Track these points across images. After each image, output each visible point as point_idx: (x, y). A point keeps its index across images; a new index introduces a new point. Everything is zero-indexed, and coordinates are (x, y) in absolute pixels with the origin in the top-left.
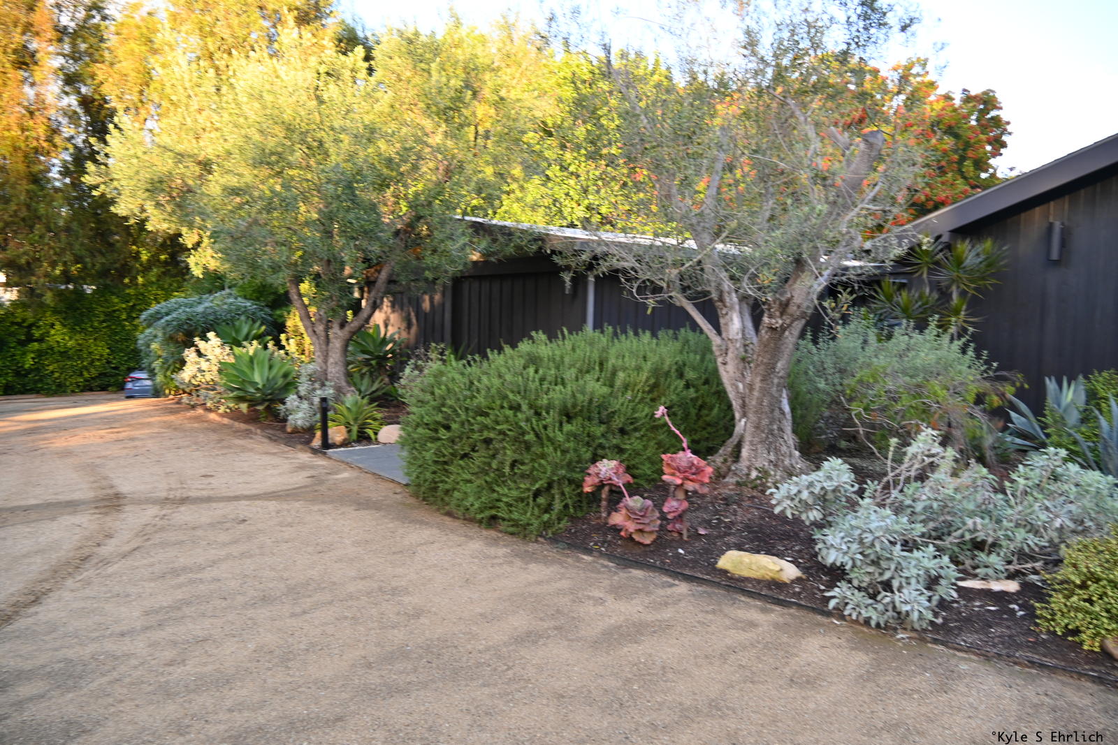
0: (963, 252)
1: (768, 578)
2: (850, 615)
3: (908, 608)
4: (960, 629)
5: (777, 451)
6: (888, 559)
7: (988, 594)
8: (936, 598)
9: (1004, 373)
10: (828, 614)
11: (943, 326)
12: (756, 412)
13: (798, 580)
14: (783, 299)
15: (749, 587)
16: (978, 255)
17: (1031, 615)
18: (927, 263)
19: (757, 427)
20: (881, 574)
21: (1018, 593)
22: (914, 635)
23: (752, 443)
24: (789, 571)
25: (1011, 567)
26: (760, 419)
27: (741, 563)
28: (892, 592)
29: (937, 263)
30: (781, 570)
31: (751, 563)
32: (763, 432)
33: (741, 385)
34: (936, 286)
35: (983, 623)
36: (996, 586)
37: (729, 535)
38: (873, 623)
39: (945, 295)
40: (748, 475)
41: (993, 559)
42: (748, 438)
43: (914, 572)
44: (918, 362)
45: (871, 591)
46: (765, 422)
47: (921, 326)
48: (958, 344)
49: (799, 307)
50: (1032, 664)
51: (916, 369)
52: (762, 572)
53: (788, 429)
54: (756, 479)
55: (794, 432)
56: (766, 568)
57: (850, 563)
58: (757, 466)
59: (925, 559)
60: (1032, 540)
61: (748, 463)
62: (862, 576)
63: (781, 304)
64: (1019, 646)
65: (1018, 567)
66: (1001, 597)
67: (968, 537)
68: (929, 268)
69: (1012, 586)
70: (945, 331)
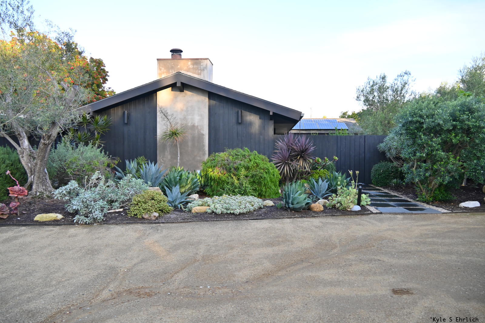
0: (98, 119)
1: (53, 219)
2: (81, 223)
3: (97, 216)
4: (110, 220)
5: (46, 186)
6: (90, 205)
7: (116, 212)
8: (103, 213)
9: (114, 158)
10: (74, 224)
11: (94, 144)
12: (38, 172)
13: (63, 218)
14: (49, 134)
15: (47, 223)
16: (103, 120)
17: (126, 214)
18: (86, 122)
19: (39, 178)
20: (88, 210)
21: (123, 211)
22: (98, 223)
23: (36, 183)
24: (60, 216)
25: (121, 206)
26: (40, 175)
27: (43, 217)
28: (92, 213)
29: (89, 122)
30: (57, 216)
31: (46, 217)
32: (41, 179)
33: (30, 165)
34: (89, 130)
35: (116, 218)
36: (117, 210)
37: (35, 212)
38: (87, 223)
39: (93, 134)
40: (36, 194)
41: (116, 203)
42: (35, 182)
43: (98, 207)
44: (87, 155)
45: (86, 215)
46: (41, 176)
47: (87, 144)
48: (99, 150)
49: (54, 137)
50: (127, 223)
51: (87, 158)
52: (51, 218)
53: (48, 178)
54: (39, 195)
55: (50, 179)
56: (52, 217)
57: (80, 208)
58: (39, 191)
59: (101, 203)
60: (125, 198)
61: (35, 190)
62: (83, 211)
63: (48, 136)
64: (124, 220)
65: (122, 205)
66: (119, 212)
67: (109, 199)
68: (87, 124)
69: (121, 210)
70: (95, 145)
